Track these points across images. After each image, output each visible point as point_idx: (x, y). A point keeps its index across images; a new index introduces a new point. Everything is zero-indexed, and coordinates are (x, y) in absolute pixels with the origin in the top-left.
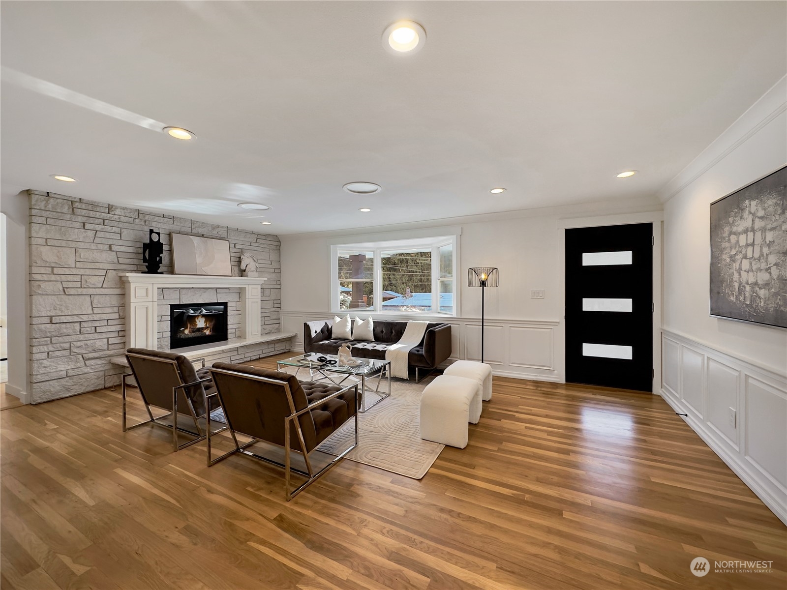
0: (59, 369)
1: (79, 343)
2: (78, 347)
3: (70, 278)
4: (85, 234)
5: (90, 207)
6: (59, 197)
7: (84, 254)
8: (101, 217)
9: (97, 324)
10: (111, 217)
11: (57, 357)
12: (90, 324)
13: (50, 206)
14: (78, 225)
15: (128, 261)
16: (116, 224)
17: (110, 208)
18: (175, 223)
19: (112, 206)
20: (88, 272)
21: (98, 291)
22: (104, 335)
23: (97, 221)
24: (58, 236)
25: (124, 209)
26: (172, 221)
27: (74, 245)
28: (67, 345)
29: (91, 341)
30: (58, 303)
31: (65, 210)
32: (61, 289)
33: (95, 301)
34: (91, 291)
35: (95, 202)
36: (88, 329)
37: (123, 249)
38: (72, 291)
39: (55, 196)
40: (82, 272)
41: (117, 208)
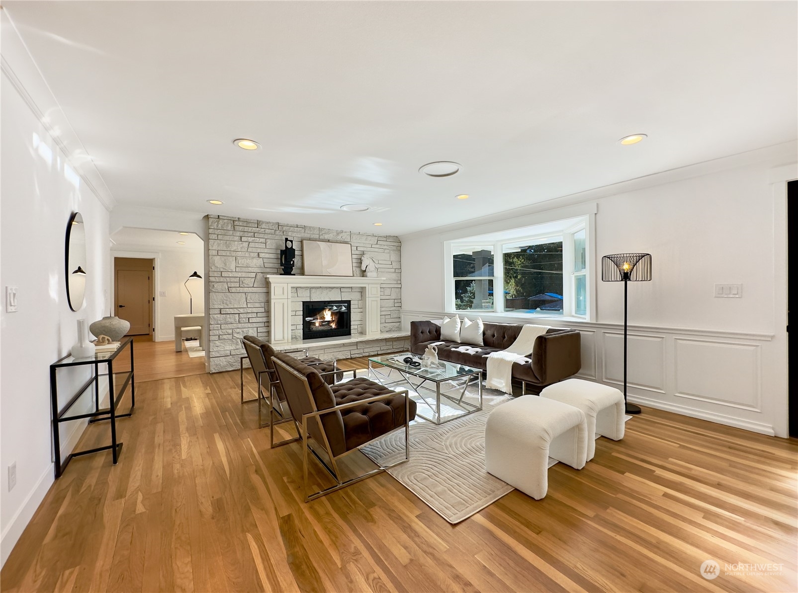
0: (226, 349)
1: (238, 330)
2: (238, 333)
3: (232, 280)
4: (241, 246)
5: (245, 224)
6: (225, 218)
7: (241, 261)
8: (252, 231)
9: (250, 316)
10: (259, 231)
11: (224, 339)
12: (245, 315)
13: (220, 226)
14: (237, 238)
15: (271, 265)
16: (262, 236)
17: (259, 223)
18: (306, 232)
19: (260, 221)
20: (244, 275)
21: (250, 290)
22: (255, 325)
23: (250, 234)
24: (225, 248)
25: (268, 223)
26: (303, 230)
27: (234, 254)
28: (230, 331)
29: (246, 329)
30: (225, 298)
31: (229, 227)
32: (227, 288)
33: (248, 298)
34: (246, 290)
35: (248, 220)
36: (244, 319)
37: (267, 256)
38: (233, 290)
39: (223, 218)
40: (239, 275)
41: (263, 222)
